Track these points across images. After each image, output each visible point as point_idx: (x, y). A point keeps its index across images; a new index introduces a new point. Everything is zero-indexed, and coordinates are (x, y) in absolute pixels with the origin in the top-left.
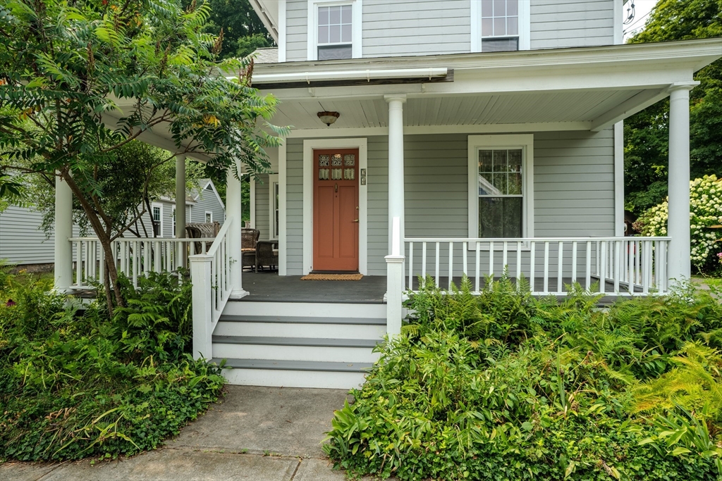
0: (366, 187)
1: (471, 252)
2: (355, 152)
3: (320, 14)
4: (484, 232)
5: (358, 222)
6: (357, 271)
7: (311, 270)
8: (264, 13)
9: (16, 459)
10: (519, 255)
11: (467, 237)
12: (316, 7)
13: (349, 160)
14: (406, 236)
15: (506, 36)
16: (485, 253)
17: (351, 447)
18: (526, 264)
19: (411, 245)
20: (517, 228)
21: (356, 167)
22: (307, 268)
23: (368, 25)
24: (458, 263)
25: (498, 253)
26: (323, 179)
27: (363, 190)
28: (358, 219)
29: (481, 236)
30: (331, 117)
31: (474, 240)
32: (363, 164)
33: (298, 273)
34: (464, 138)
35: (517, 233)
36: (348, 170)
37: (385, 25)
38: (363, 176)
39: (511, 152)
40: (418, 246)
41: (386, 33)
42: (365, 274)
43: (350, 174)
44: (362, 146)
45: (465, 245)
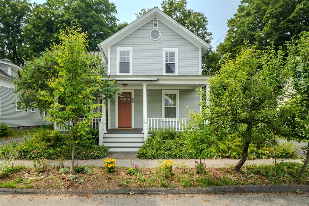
0: (133, 103)
1: (163, 122)
2: (130, 93)
3: (120, 53)
4: (166, 116)
5: (131, 113)
6: (131, 127)
7: (118, 127)
8: (103, 51)
9: (80, 159)
10: (173, 122)
11: (161, 117)
12: (119, 51)
13: (129, 96)
14: (147, 117)
15: (172, 63)
16: (166, 122)
17: (142, 155)
18: (175, 125)
19: (148, 120)
20: (175, 115)
21: (131, 97)
22: (117, 127)
23: (134, 57)
24: (159, 125)
25: (169, 122)
26: (121, 101)
27: (133, 104)
28: (131, 112)
29: (165, 117)
30: (126, 85)
31: (163, 118)
32: (133, 97)
33: (114, 128)
34: (161, 90)
35: (175, 117)
36: (128, 98)
37: (139, 57)
38: (133, 100)
39: (173, 94)
40: (150, 120)
41: (139, 60)
42: (134, 128)
43: (129, 99)
44: (133, 92)
45: (161, 120)
